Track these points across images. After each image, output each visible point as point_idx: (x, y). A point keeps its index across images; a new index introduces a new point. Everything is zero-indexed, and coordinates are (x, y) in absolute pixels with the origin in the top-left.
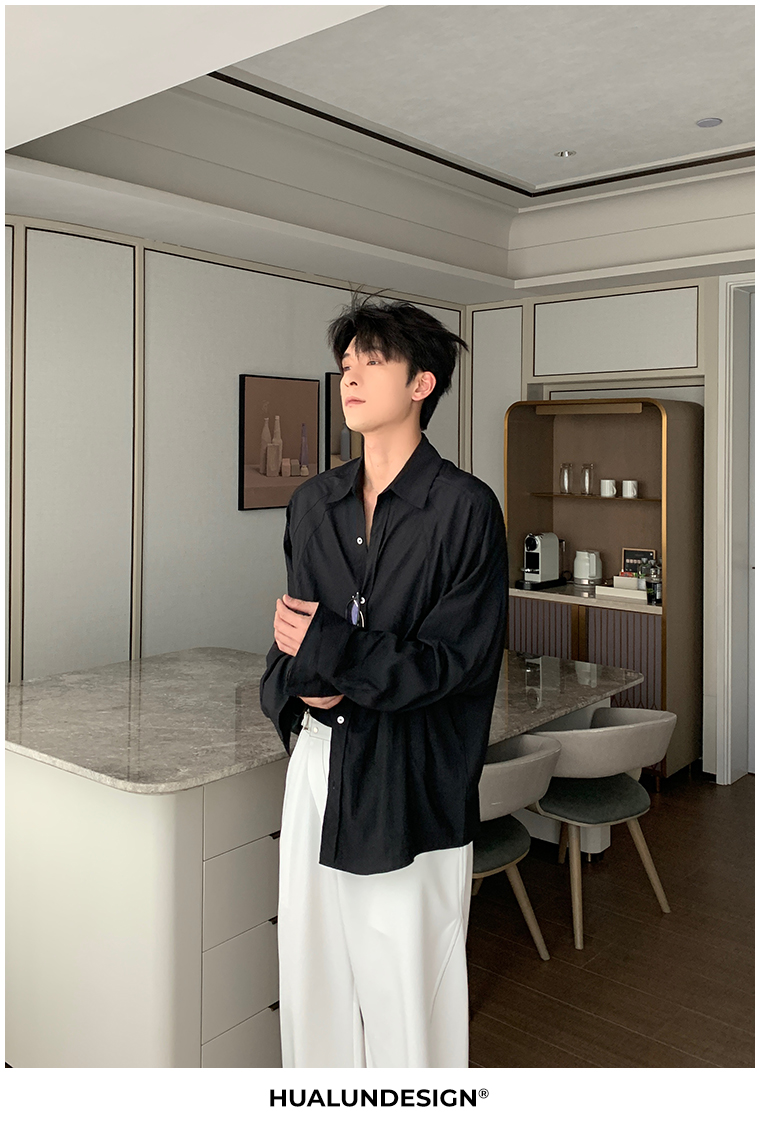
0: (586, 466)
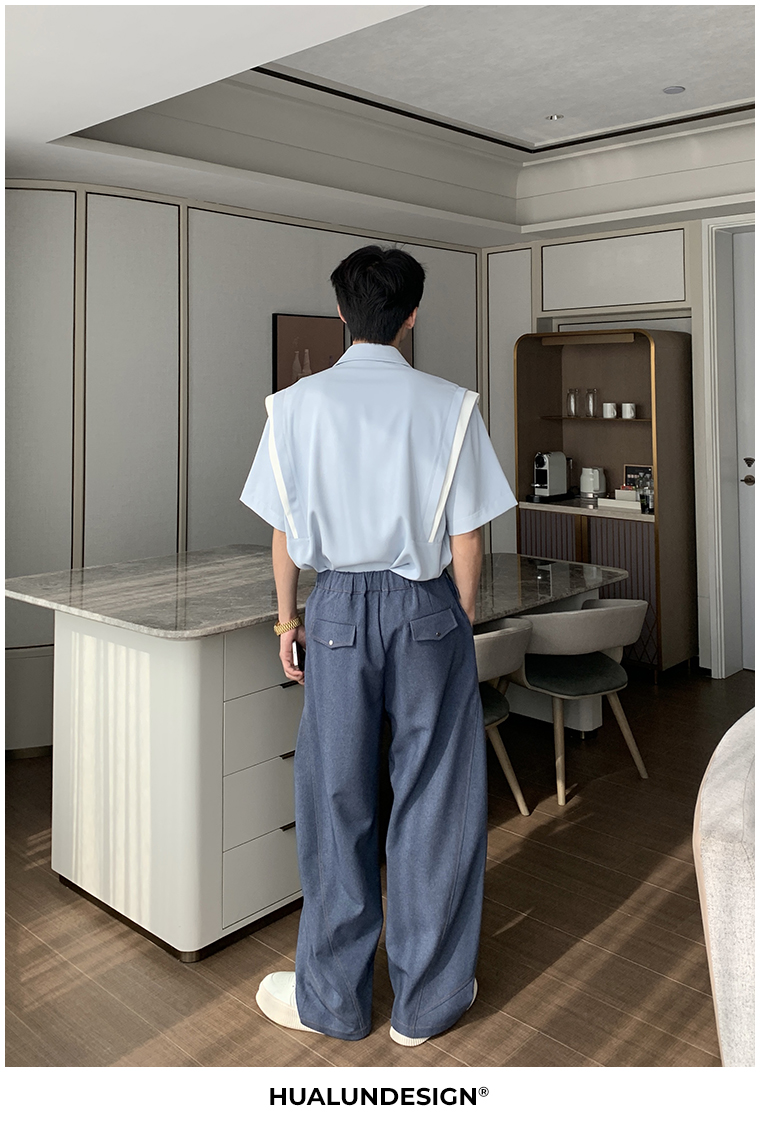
0: (590, 391)
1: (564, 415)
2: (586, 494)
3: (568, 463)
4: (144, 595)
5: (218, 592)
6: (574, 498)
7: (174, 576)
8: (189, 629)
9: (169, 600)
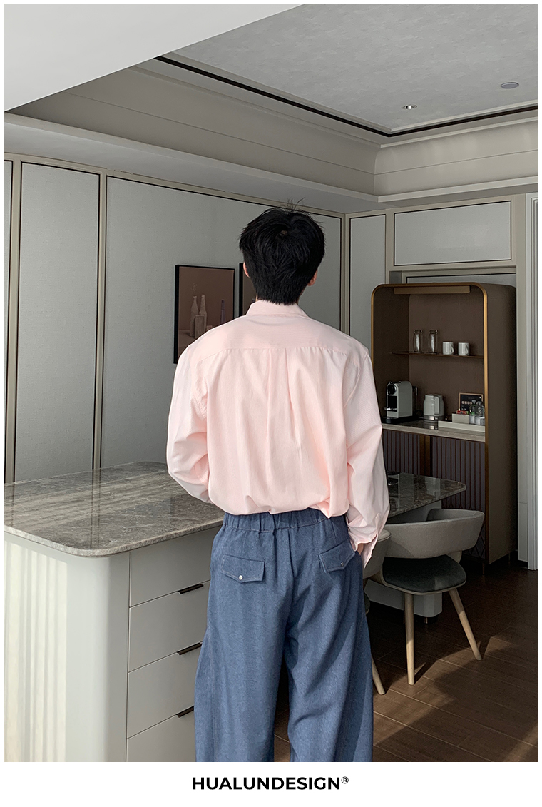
0: (432, 332)
1: (411, 350)
2: (428, 416)
3: (414, 391)
4: (62, 512)
5: (125, 510)
6: (418, 419)
7: (89, 493)
8: (99, 548)
9: (84, 517)
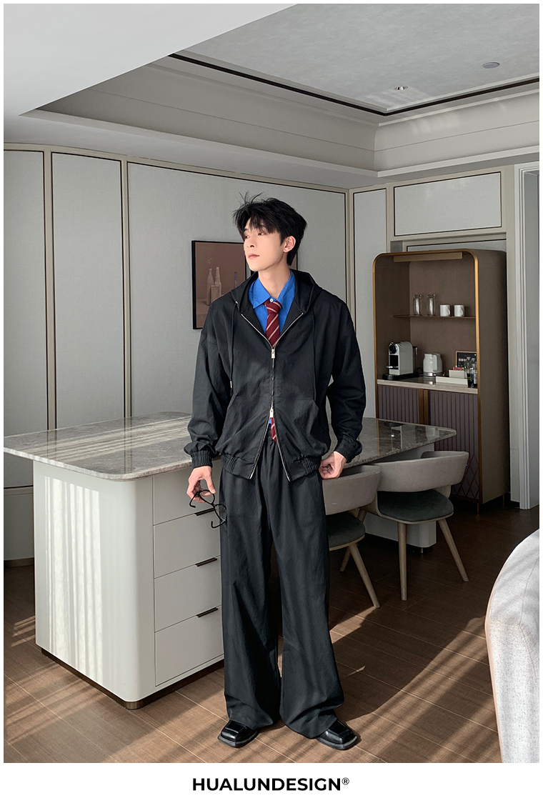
0: (431, 297)
1: (411, 314)
2: (427, 373)
3: (414, 351)
4: (95, 448)
6: (418, 376)
